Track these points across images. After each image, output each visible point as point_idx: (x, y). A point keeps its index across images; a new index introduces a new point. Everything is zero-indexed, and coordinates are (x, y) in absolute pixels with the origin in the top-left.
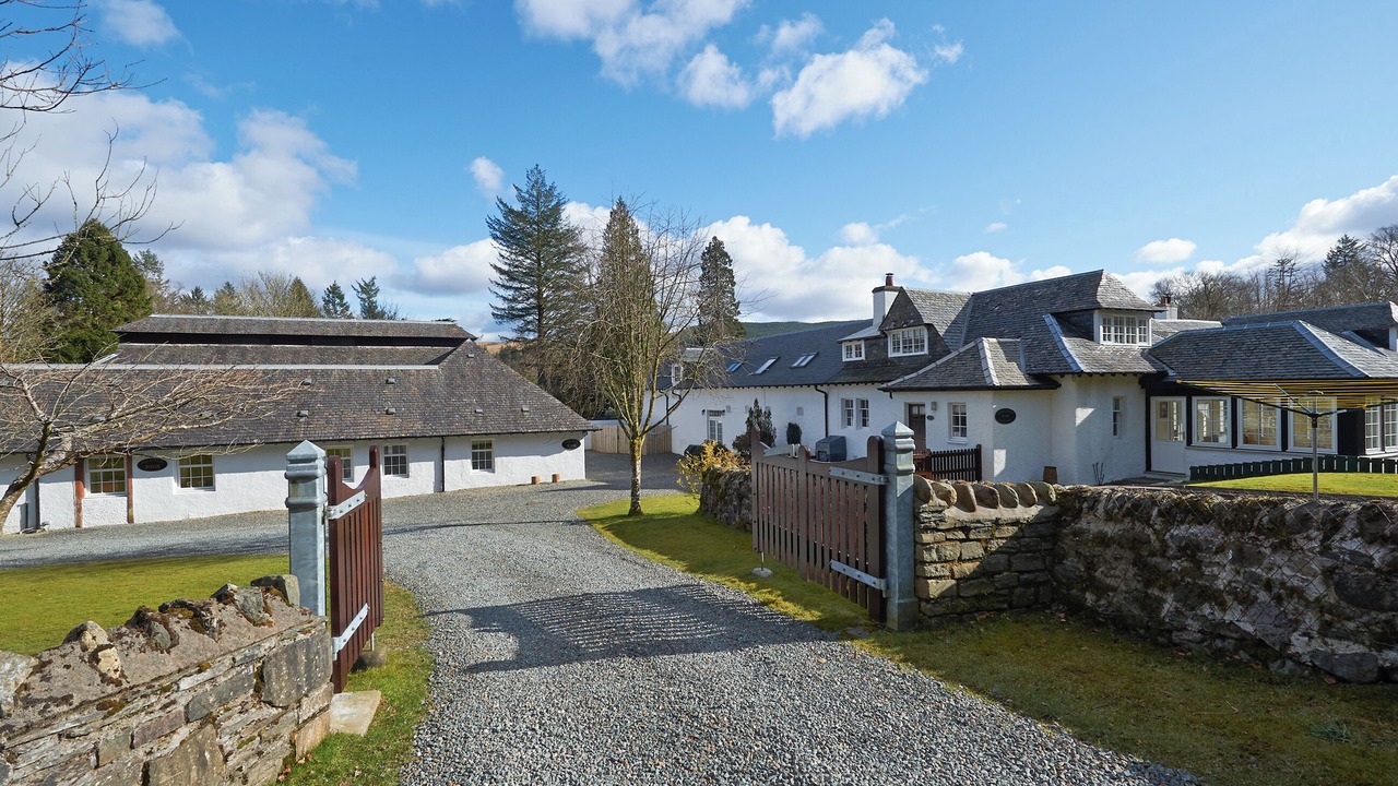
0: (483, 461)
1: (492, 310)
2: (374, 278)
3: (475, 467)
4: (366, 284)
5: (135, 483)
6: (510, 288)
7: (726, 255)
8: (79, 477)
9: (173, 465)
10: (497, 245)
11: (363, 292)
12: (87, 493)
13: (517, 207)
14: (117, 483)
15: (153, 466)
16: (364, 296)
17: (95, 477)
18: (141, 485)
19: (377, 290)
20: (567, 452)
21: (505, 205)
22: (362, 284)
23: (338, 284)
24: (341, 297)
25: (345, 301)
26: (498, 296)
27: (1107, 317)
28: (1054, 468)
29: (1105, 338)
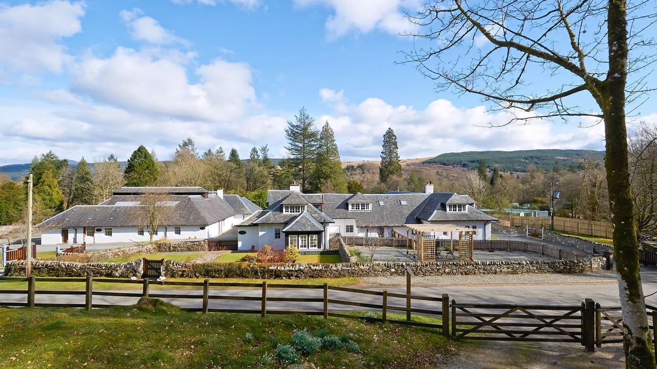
0: (178, 232)
3: (176, 233)
5: (95, 234)
8: (84, 233)
9: (103, 230)
12: (86, 236)
14: (92, 234)
15: (99, 230)
17: (88, 232)
18: (97, 235)
20: (201, 230)
27: (287, 206)
28: (254, 246)
29: (286, 211)
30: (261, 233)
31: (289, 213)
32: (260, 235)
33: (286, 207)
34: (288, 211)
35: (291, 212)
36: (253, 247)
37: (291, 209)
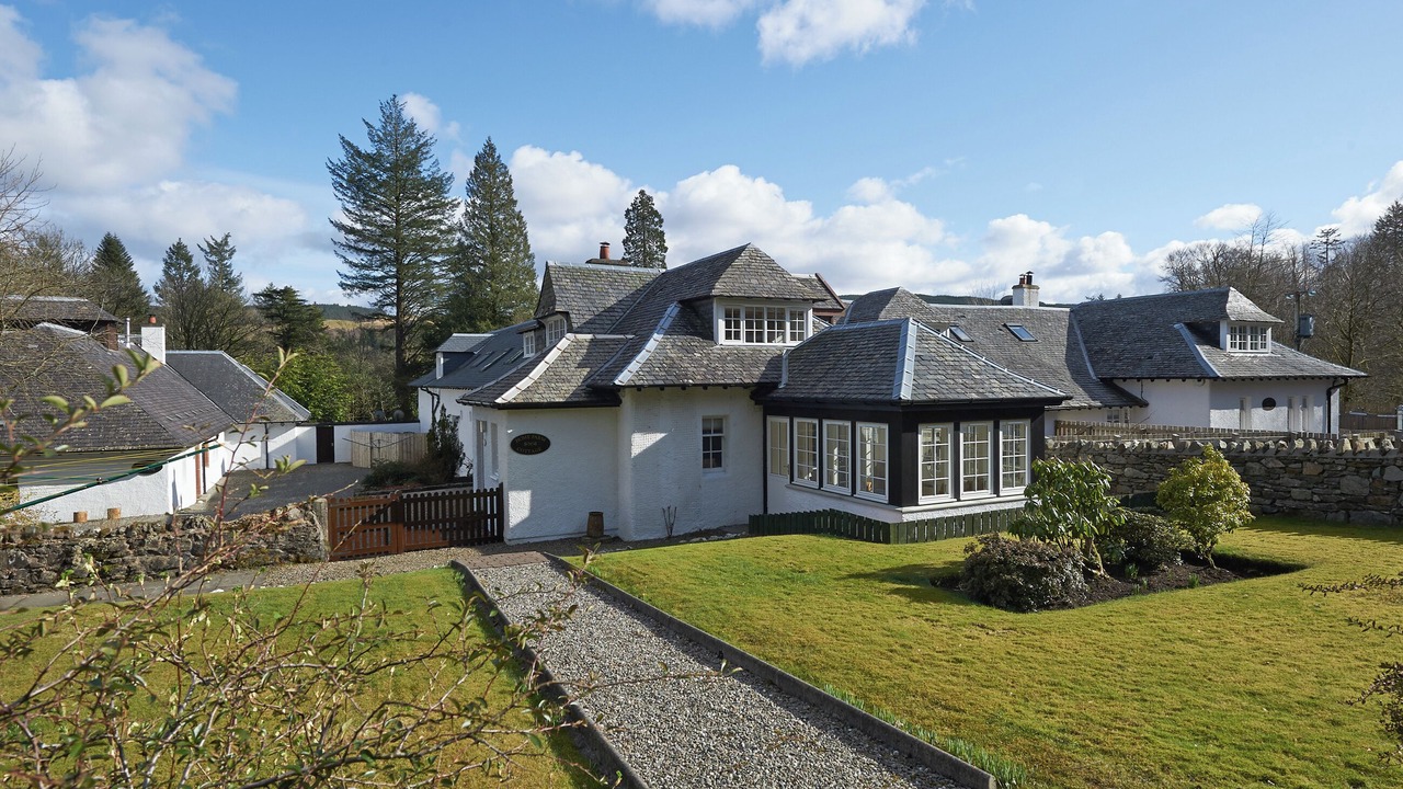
1: (339, 279)
2: (227, 236)
4: (216, 243)
6: (362, 250)
7: (656, 214)
10: (340, 196)
11: (212, 253)
13: (367, 147)
16: (214, 258)
19: (233, 251)
21: (349, 144)
22: (212, 243)
23: (184, 242)
24: (189, 259)
25: (193, 264)
26: (346, 261)
27: (733, 307)
28: (600, 515)
29: (728, 336)
30: (641, 442)
31: (742, 342)
32: (636, 450)
33: (728, 315)
34: (737, 337)
35: (749, 338)
36: (596, 518)
37: (749, 325)
